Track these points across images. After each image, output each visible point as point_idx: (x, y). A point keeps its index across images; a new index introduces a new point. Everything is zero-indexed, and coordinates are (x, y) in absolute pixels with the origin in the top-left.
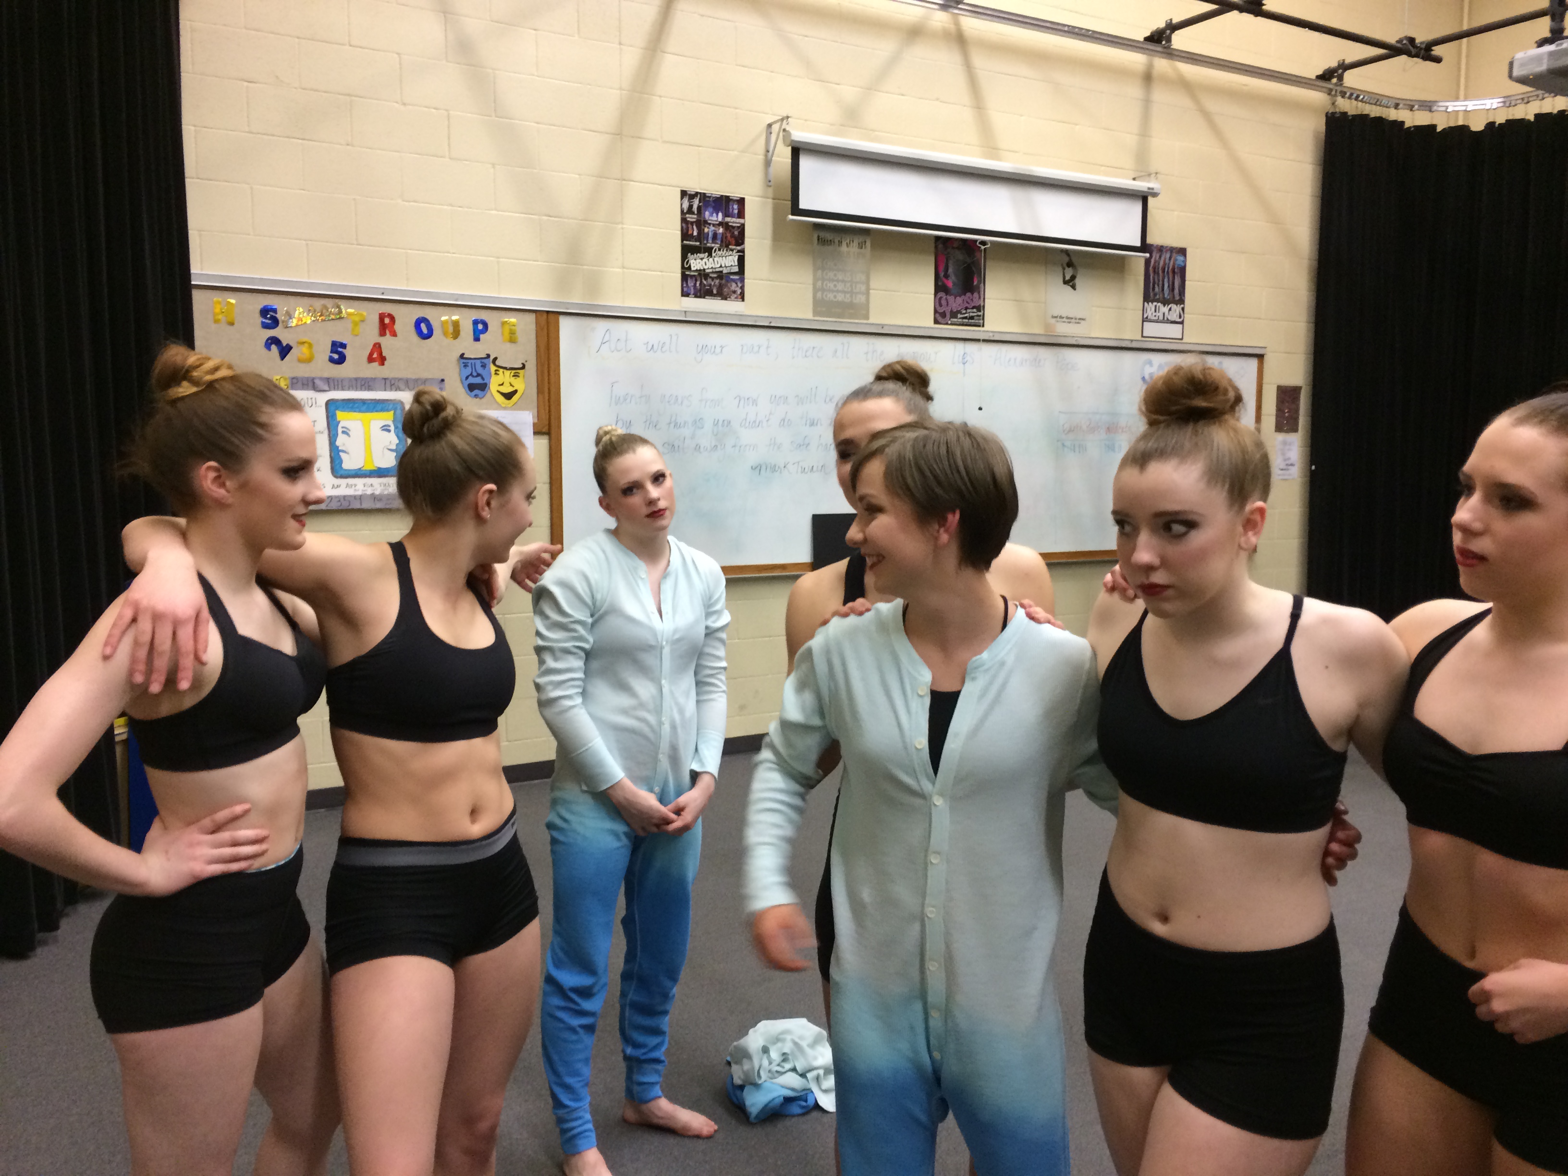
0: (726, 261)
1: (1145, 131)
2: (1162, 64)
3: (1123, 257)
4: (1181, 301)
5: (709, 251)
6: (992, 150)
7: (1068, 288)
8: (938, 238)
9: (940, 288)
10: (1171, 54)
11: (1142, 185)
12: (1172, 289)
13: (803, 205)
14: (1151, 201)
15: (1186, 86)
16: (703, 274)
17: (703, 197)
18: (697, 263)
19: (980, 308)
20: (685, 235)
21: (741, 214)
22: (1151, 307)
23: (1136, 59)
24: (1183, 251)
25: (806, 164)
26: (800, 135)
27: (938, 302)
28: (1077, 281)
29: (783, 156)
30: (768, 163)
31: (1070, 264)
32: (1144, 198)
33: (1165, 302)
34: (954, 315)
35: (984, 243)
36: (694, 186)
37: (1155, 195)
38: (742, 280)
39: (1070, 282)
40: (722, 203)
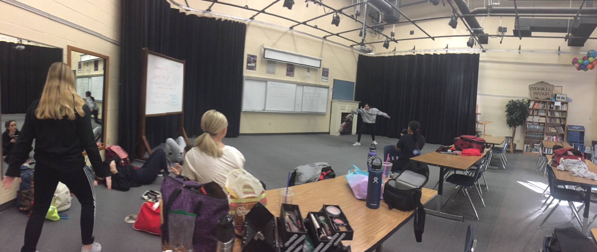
0: (253, 65)
1: (322, 51)
2: (325, 42)
3: (317, 69)
4: (328, 77)
5: (251, 63)
6: (297, 52)
7: (308, 72)
8: (287, 63)
9: (287, 71)
10: (326, 40)
11: (320, 59)
12: (326, 74)
13: (266, 57)
14: (322, 61)
15: (329, 45)
16: (250, 66)
17: (250, 55)
18: (249, 65)
19: (293, 74)
20: (248, 61)
21: (256, 58)
22: (323, 77)
23: (321, 40)
24: (328, 69)
25: (266, 51)
26: (265, 47)
27: (287, 73)
28: (309, 71)
29: (263, 50)
30: (261, 51)
31: (308, 69)
32: (321, 61)
33: (325, 76)
34: (289, 75)
35: (294, 65)
36: (250, 54)
37: (322, 60)
38: (255, 68)
39: (308, 71)
40: (253, 56)
